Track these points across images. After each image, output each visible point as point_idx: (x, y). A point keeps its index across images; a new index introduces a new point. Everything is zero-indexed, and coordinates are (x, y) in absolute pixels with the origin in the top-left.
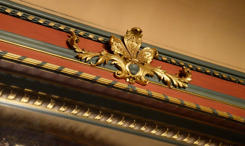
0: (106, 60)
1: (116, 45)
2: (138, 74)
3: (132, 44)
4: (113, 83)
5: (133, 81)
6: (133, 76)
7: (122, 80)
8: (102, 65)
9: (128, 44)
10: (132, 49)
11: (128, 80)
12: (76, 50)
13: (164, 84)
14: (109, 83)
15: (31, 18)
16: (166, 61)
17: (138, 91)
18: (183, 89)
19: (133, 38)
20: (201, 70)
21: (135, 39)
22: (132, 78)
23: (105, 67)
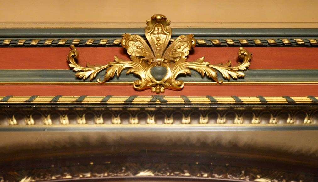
0: (116, 71)
1: (134, 45)
2: (166, 78)
3: (158, 38)
4: (130, 100)
5: (162, 89)
6: (158, 82)
7: (146, 91)
8: (115, 79)
9: (152, 40)
10: (158, 45)
11: (154, 89)
12: (74, 69)
13: (210, 81)
14: (124, 101)
15: (22, 43)
16: (219, 46)
17: (167, 101)
18: (241, 80)
19: (158, 29)
20: (276, 43)
21: (160, 30)
22: (160, 85)
23: (119, 80)
